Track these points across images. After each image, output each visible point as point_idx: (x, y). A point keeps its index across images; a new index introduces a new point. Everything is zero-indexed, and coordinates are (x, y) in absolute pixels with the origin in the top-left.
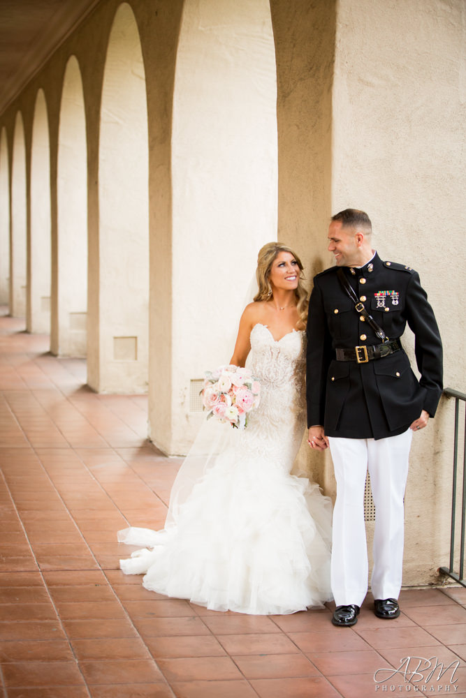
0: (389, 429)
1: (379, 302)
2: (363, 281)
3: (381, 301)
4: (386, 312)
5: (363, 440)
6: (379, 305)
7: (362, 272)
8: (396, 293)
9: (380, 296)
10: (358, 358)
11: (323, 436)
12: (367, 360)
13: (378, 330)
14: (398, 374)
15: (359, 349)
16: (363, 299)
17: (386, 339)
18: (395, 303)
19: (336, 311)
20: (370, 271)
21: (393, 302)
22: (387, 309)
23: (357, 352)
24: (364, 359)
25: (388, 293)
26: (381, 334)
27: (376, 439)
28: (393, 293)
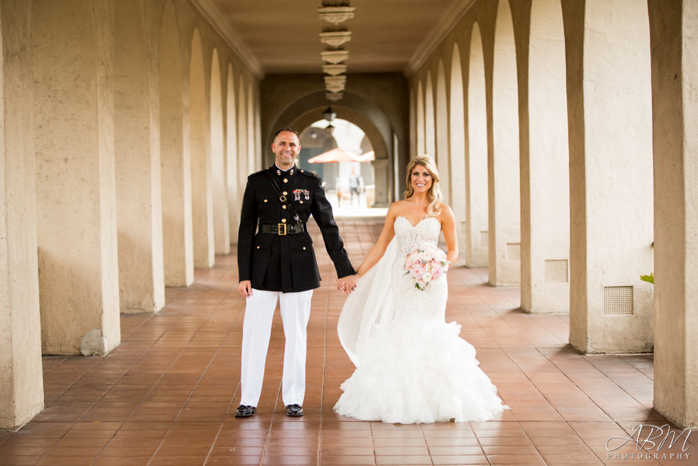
0: (293, 287)
3: (298, 196)
5: (277, 292)
6: (296, 199)
7: (285, 174)
9: (297, 192)
11: (249, 288)
12: (285, 233)
13: (295, 215)
16: (285, 193)
17: (299, 221)
18: (307, 198)
20: (291, 174)
21: (306, 197)
22: (301, 202)
23: (279, 227)
24: (283, 233)
25: (302, 191)
26: (297, 218)
27: (284, 292)
28: (306, 191)
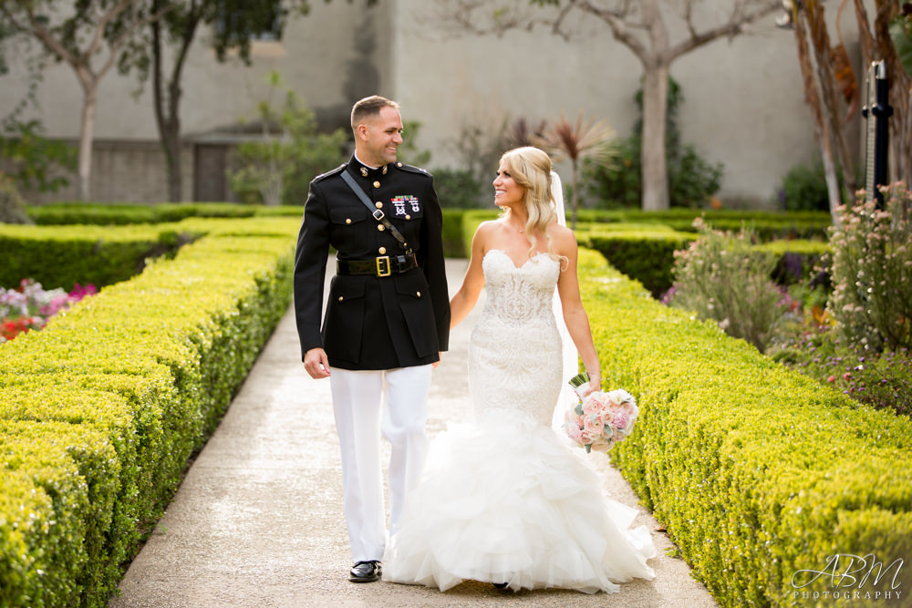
1: (398, 208)
2: (376, 184)
4: (407, 220)
8: (415, 199)
10: (379, 271)
14: (419, 294)
15: (380, 260)
19: (349, 221)
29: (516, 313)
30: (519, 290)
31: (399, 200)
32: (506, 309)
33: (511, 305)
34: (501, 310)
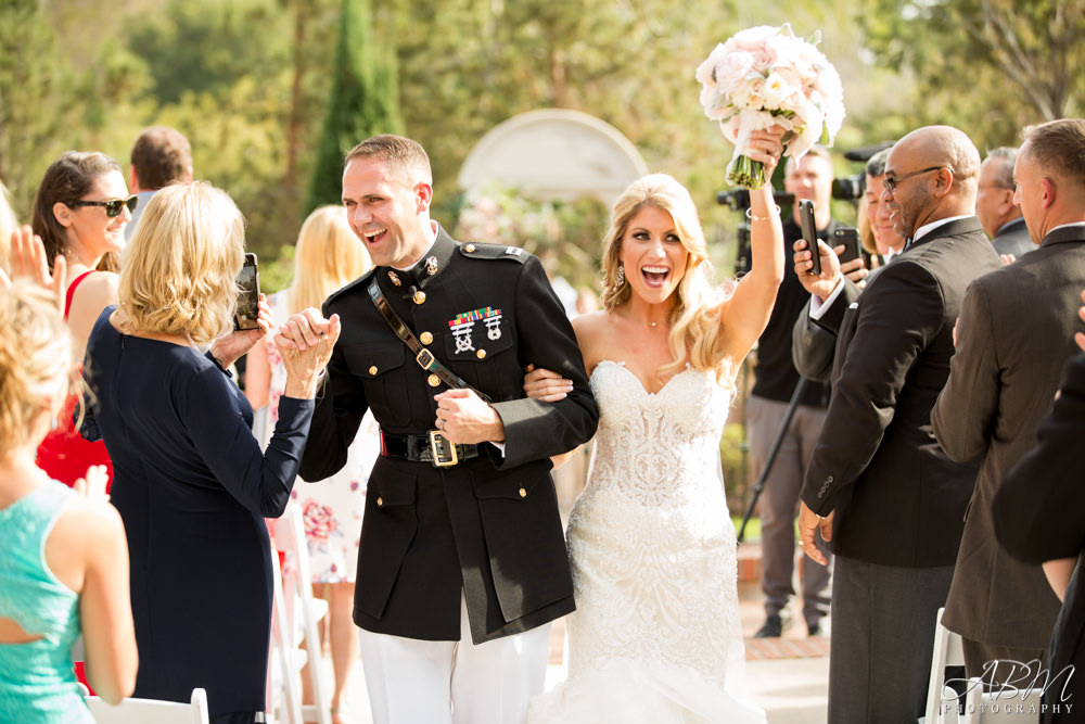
1: (458, 339)
2: (421, 298)
3: (463, 337)
4: (481, 361)
6: (459, 347)
7: (414, 279)
8: (496, 312)
10: (435, 458)
14: (523, 493)
15: (435, 438)
19: (373, 370)
20: (433, 272)
21: (491, 335)
23: (434, 443)
24: (449, 458)
28: (489, 312)
29: (652, 478)
30: (657, 435)
31: (464, 321)
32: (632, 470)
33: (641, 462)
34: (623, 473)
